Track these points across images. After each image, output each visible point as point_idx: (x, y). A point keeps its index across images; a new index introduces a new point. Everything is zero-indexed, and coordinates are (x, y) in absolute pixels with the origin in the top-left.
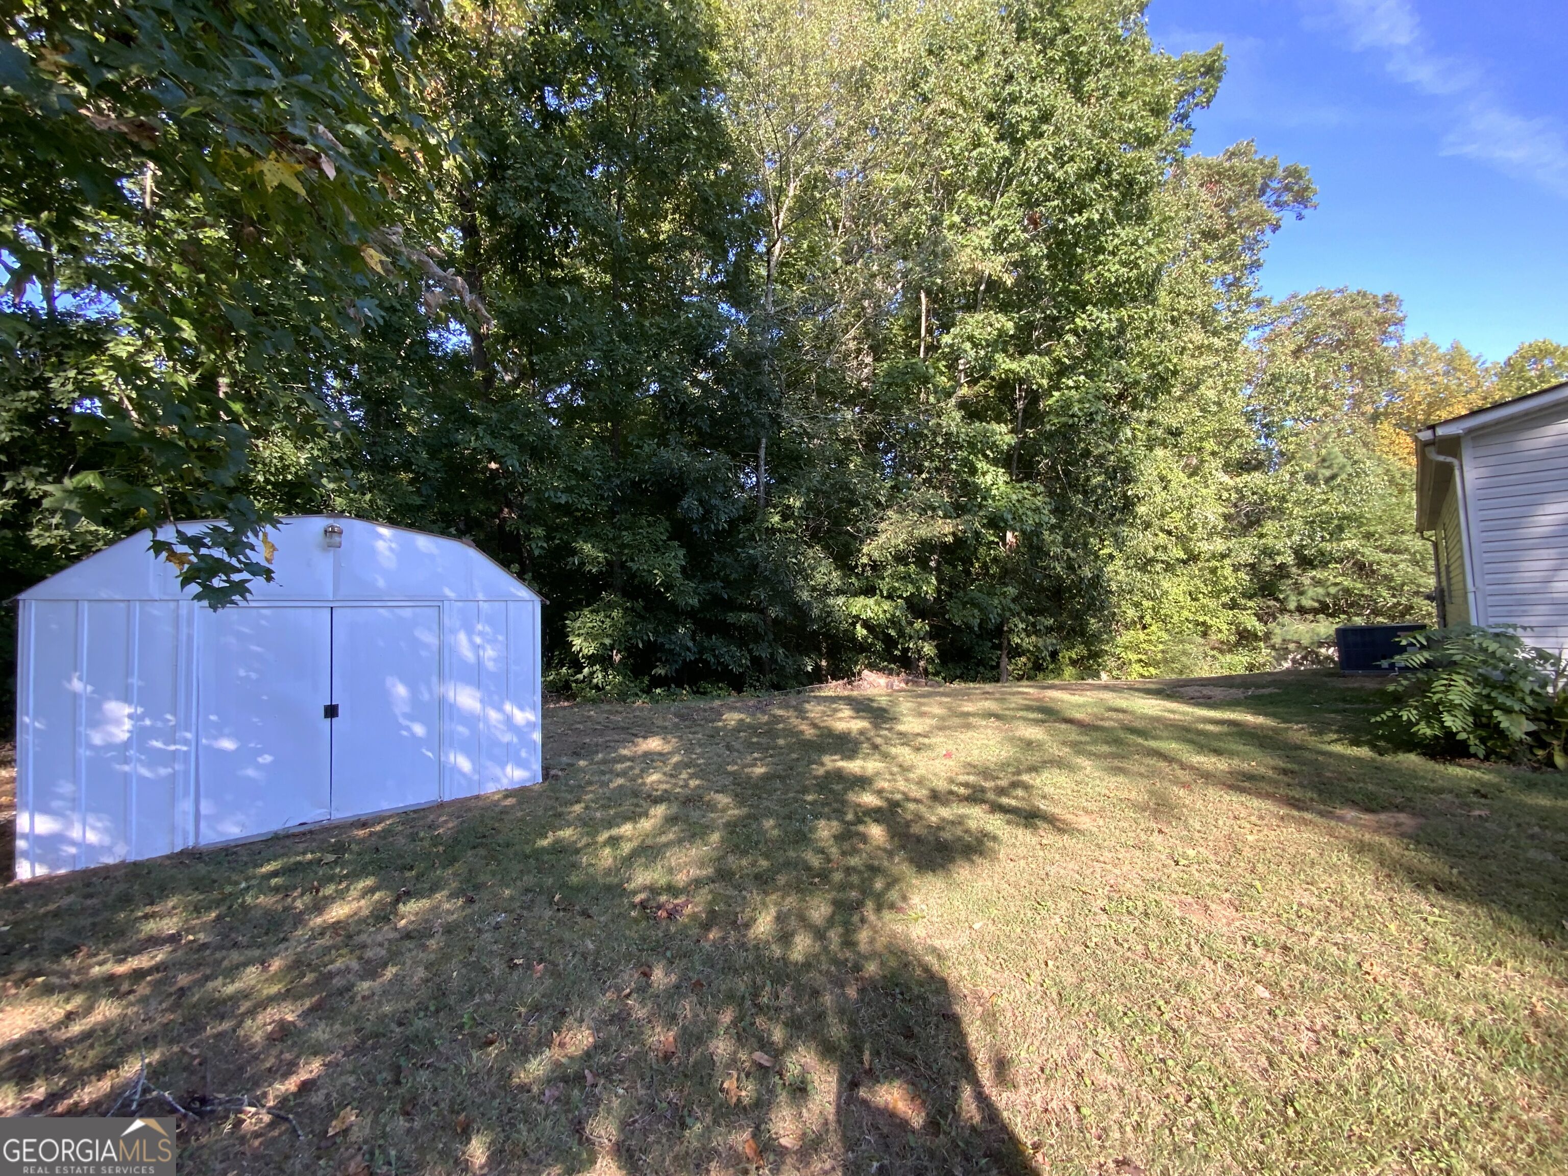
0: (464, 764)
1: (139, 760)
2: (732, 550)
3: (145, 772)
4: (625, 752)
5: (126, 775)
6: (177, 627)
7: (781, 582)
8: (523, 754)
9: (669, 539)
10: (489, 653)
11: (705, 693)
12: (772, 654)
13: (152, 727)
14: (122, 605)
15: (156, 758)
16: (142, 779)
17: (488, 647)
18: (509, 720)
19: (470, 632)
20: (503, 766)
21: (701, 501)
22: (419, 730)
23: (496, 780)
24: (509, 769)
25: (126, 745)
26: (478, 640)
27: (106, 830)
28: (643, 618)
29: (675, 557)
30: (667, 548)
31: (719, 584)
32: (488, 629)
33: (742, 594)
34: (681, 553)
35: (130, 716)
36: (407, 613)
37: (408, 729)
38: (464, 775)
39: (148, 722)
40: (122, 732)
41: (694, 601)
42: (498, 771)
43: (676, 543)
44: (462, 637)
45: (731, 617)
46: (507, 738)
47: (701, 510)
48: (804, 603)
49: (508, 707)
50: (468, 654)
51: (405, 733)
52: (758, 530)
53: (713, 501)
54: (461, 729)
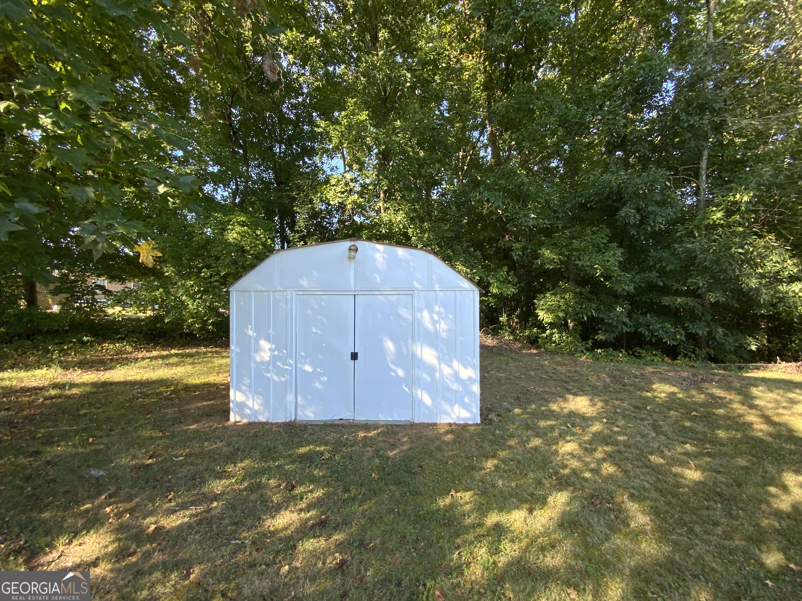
0: (427, 400)
1: (273, 371)
2: (668, 247)
3: (275, 378)
4: (554, 407)
5: (268, 379)
6: (286, 304)
7: (725, 271)
8: (466, 400)
9: (609, 242)
10: (443, 326)
11: (639, 357)
12: (710, 333)
13: (278, 355)
14: (266, 293)
15: (280, 372)
16: (274, 380)
17: (442, 322)
18: (456, 375)
19: (431, 311)
20: (452, 405)
21: (638, 210)
22: (401, 373)
23: (448, 414)
24: (456, 407)
25: (268, 363)
26: (436, 317)
27: (262, 405)
28: (589, 299)
29: (614, 255)
30: (607, 248)
31: (654, 274)
32: (442, 310)
33: (678, 281)
34: (619, 252)
35: (270, 350)
36: (394, 298)
37: (395, 371)
38: (427, 407)
39: (276, 353)
40: (266, 356)
41: (631, 288)
42: (448, 408)
43: (615, 245)
44: (426, 314)
45: (666, 301)
46: (455, 386)
47: (638, 216)
48: (751, 289)
49: (456, 364)
50: (429, 326)
51: (393, 374)
52: (698, 227)
53: (650, 209)
54: (425, 376)
